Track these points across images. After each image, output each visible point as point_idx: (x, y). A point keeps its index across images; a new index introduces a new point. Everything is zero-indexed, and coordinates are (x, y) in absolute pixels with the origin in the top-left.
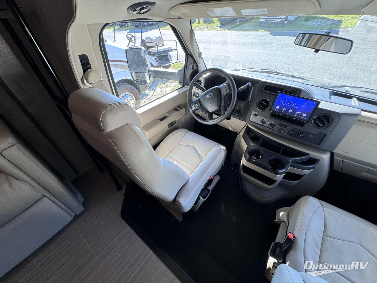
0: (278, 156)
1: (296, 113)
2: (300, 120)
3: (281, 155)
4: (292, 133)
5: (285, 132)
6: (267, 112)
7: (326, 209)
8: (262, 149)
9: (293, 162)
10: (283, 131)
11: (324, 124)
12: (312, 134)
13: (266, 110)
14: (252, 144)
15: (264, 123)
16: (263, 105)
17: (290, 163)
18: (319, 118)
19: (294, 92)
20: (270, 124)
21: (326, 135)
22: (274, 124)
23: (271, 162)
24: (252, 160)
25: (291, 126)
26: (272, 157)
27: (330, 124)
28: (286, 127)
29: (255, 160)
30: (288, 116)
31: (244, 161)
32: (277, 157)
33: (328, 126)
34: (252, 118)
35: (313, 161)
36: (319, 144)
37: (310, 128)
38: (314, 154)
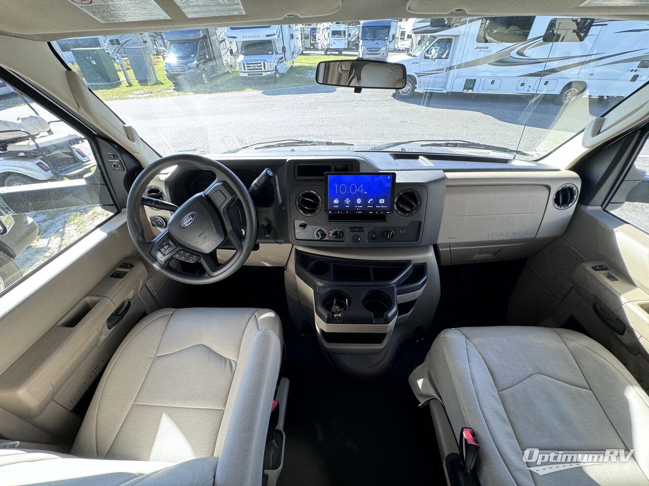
0: (373, 286)
1: (369, 202)
2: (379, 212)
3: (376, 283)
4: (374, 236)
5: (363, 238)
6: (321, 214)
7: (476, 341)
8: (343, 286)
9: (399, 284)
10: (360, 239)
11: (411, 206)
12: (403, 228)
13: (317, 211)
14: (320, 284)
15: (324, 235)
16: (309, 205)
17: (396, 289)
18: (401, 199)
19: (348, 167)
20: (335, 234)
21: (420, 223)
22: (341, 232)
23: (367, 302)
24: (335, 315)
25: (368, 226)
26: (363, 295)
27: (419, 203)
28: (361, 229)
29: (340, 312)
30: (359, 211)
31: (320, 325)
32: (372, 288)
33: (418, 208)
34: (300, 233)
35: (420, 270)
36: (417, 239)
37: (397, 220)
38: (416, 258)
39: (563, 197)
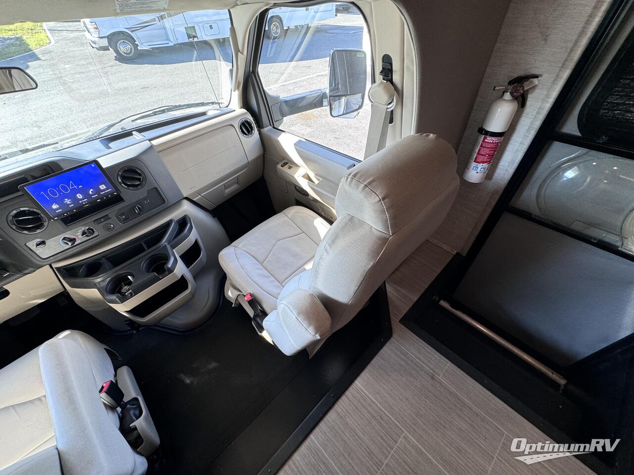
0: (147, 254)
1: (91, 193)
2: (107, 197)
3: (149, 250)
4: (124, 217)
5: (115, 224)
8: (120, 270)
9: (169, 242)
10: (112, 226)
11: (139, 180)
12: (145, 199)
13: (46, 224)
14: (99, 280)
15: (73, 240)
16: (30, 222)
17: (168, 247)
18: (123, 178)
19: (49, 170)
20: (84, 233)
21: (156, 188)
22: (88, 229)
23: (153, 267)
24: (126, 294)
25: (112, 211)
26: (143, 265)
27: (142, 174)
28: (106, 217)
29: (129, 290)
30: (86, 204)
31: (123, 308)
32: (149, 255)
33: (145, 178)
34: (43, 252)
35: (183, 222)
36: (164, 202)
37: (131, 196)
38: (175, 215)
39: (246, 128)
